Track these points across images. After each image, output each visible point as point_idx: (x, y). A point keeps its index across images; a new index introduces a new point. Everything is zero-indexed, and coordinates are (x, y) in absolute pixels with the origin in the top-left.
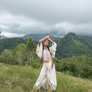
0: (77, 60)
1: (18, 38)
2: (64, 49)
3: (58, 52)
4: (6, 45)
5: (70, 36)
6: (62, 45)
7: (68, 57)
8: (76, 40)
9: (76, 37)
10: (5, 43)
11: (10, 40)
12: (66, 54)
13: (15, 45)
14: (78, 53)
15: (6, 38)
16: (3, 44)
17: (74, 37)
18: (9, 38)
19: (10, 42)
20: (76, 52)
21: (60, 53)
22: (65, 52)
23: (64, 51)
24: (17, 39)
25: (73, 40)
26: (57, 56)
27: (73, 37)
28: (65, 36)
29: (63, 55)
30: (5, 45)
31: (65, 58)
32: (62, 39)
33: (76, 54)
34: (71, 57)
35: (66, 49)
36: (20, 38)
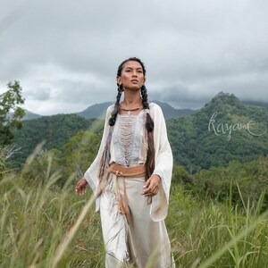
0: (244, 172)
1: (68, 116)
2: (205, 143)
3: (187, 153)
4: (36, 137)
5: (220, 105)
6: (199, 133)
7: (217, 165)
8: (240, 115)
9: (238, 107)
10: (34, 130)
11: (46, 122)
12: (211, 158)
13: (61, 136)
14: (247, 154)
15: (34, 118)
16: (26, 136)
17: (234, 107)
18: (43, 117)
19: (46, 128)
20: (238, 150)
21: (192, 156)
22: (206, 152)
23: (206, 149)
24: (68, 120)
25: (229, 115)
26: (186, 165)
27: (229, 106)
28: (207, 105)
29: (202, 161)
30: (32, 137)
31: (208, 169)
32: (197, 114)
33: (239, 157)
34: (225, 167)
35: (210, 142)
36: (75, 115)
